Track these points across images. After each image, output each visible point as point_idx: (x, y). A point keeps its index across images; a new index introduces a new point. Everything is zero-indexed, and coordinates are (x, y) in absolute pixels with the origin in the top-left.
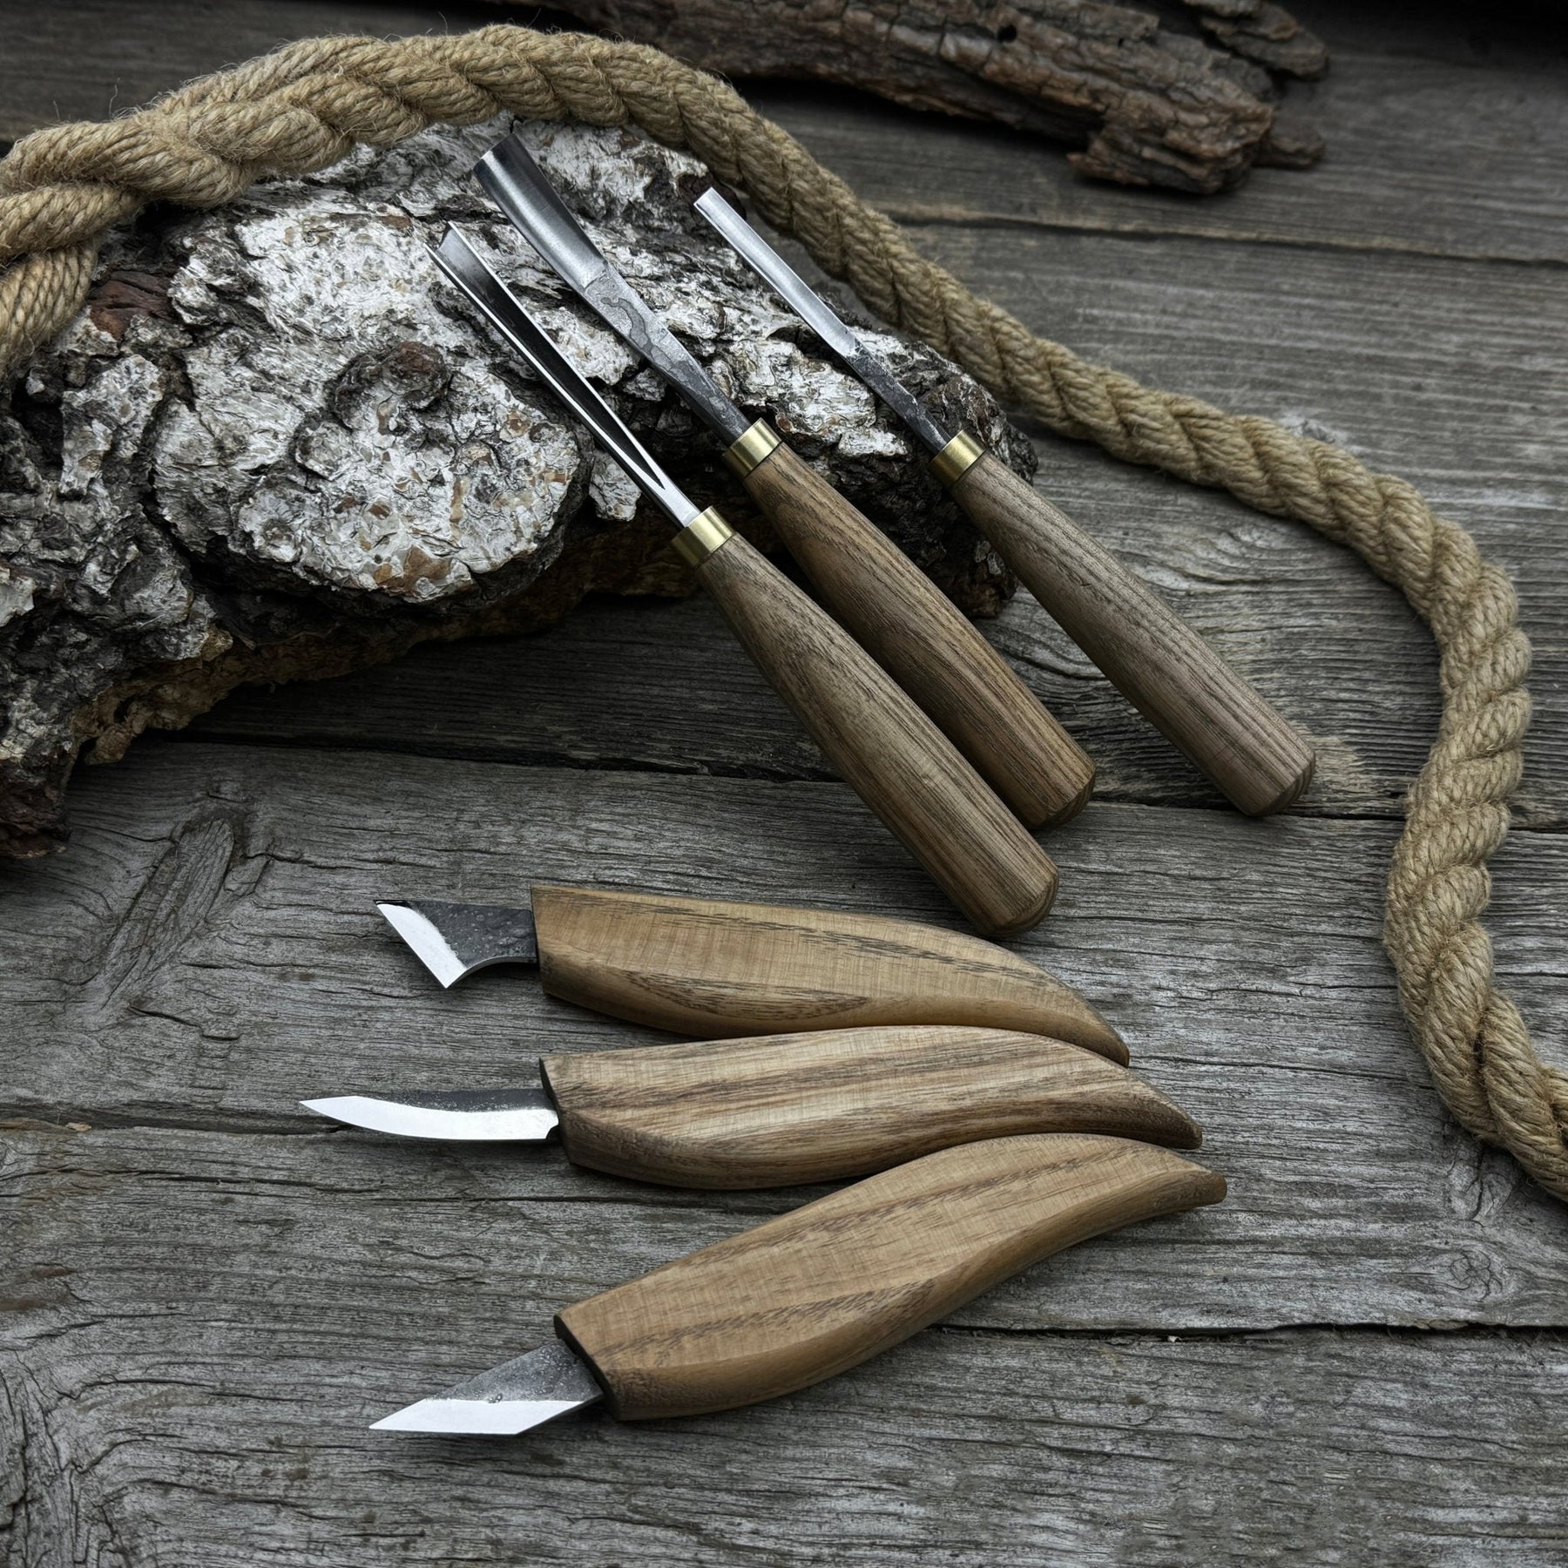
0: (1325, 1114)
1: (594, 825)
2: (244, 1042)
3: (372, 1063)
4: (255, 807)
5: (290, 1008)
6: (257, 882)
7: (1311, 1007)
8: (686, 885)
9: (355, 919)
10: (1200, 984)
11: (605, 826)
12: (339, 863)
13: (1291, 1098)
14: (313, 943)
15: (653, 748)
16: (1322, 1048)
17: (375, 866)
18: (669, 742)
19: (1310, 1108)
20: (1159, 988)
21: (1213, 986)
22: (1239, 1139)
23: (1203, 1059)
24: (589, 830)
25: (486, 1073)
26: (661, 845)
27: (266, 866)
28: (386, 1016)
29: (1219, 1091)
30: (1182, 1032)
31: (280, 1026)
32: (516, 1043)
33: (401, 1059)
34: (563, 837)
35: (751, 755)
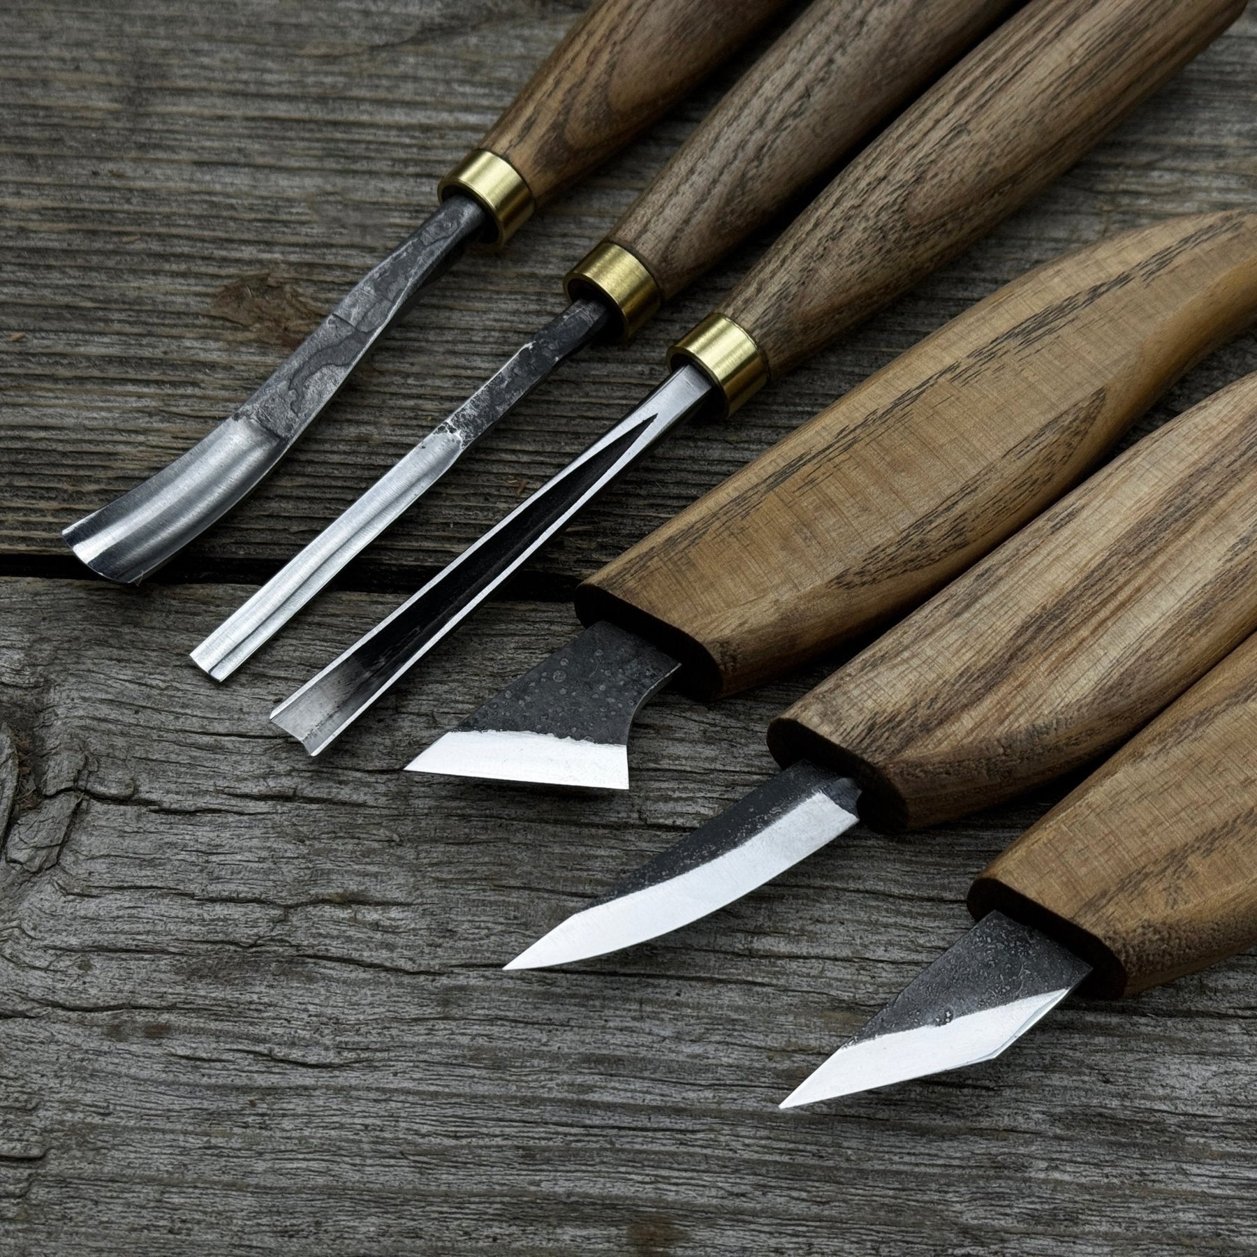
2: (54, 1166)
3: (279, 1202)
4: (53, 696)
5: (132, 1095)
6: (63, 844)
9: (235, 911)
12: (201, 802)
14: (164, 962)
17: (262, 807)
25: (480, 1217)
27: (77, 812)
28: (298, 1105)
31: (114, 1130)
32: (529, 1156)
33: (329, 1192)
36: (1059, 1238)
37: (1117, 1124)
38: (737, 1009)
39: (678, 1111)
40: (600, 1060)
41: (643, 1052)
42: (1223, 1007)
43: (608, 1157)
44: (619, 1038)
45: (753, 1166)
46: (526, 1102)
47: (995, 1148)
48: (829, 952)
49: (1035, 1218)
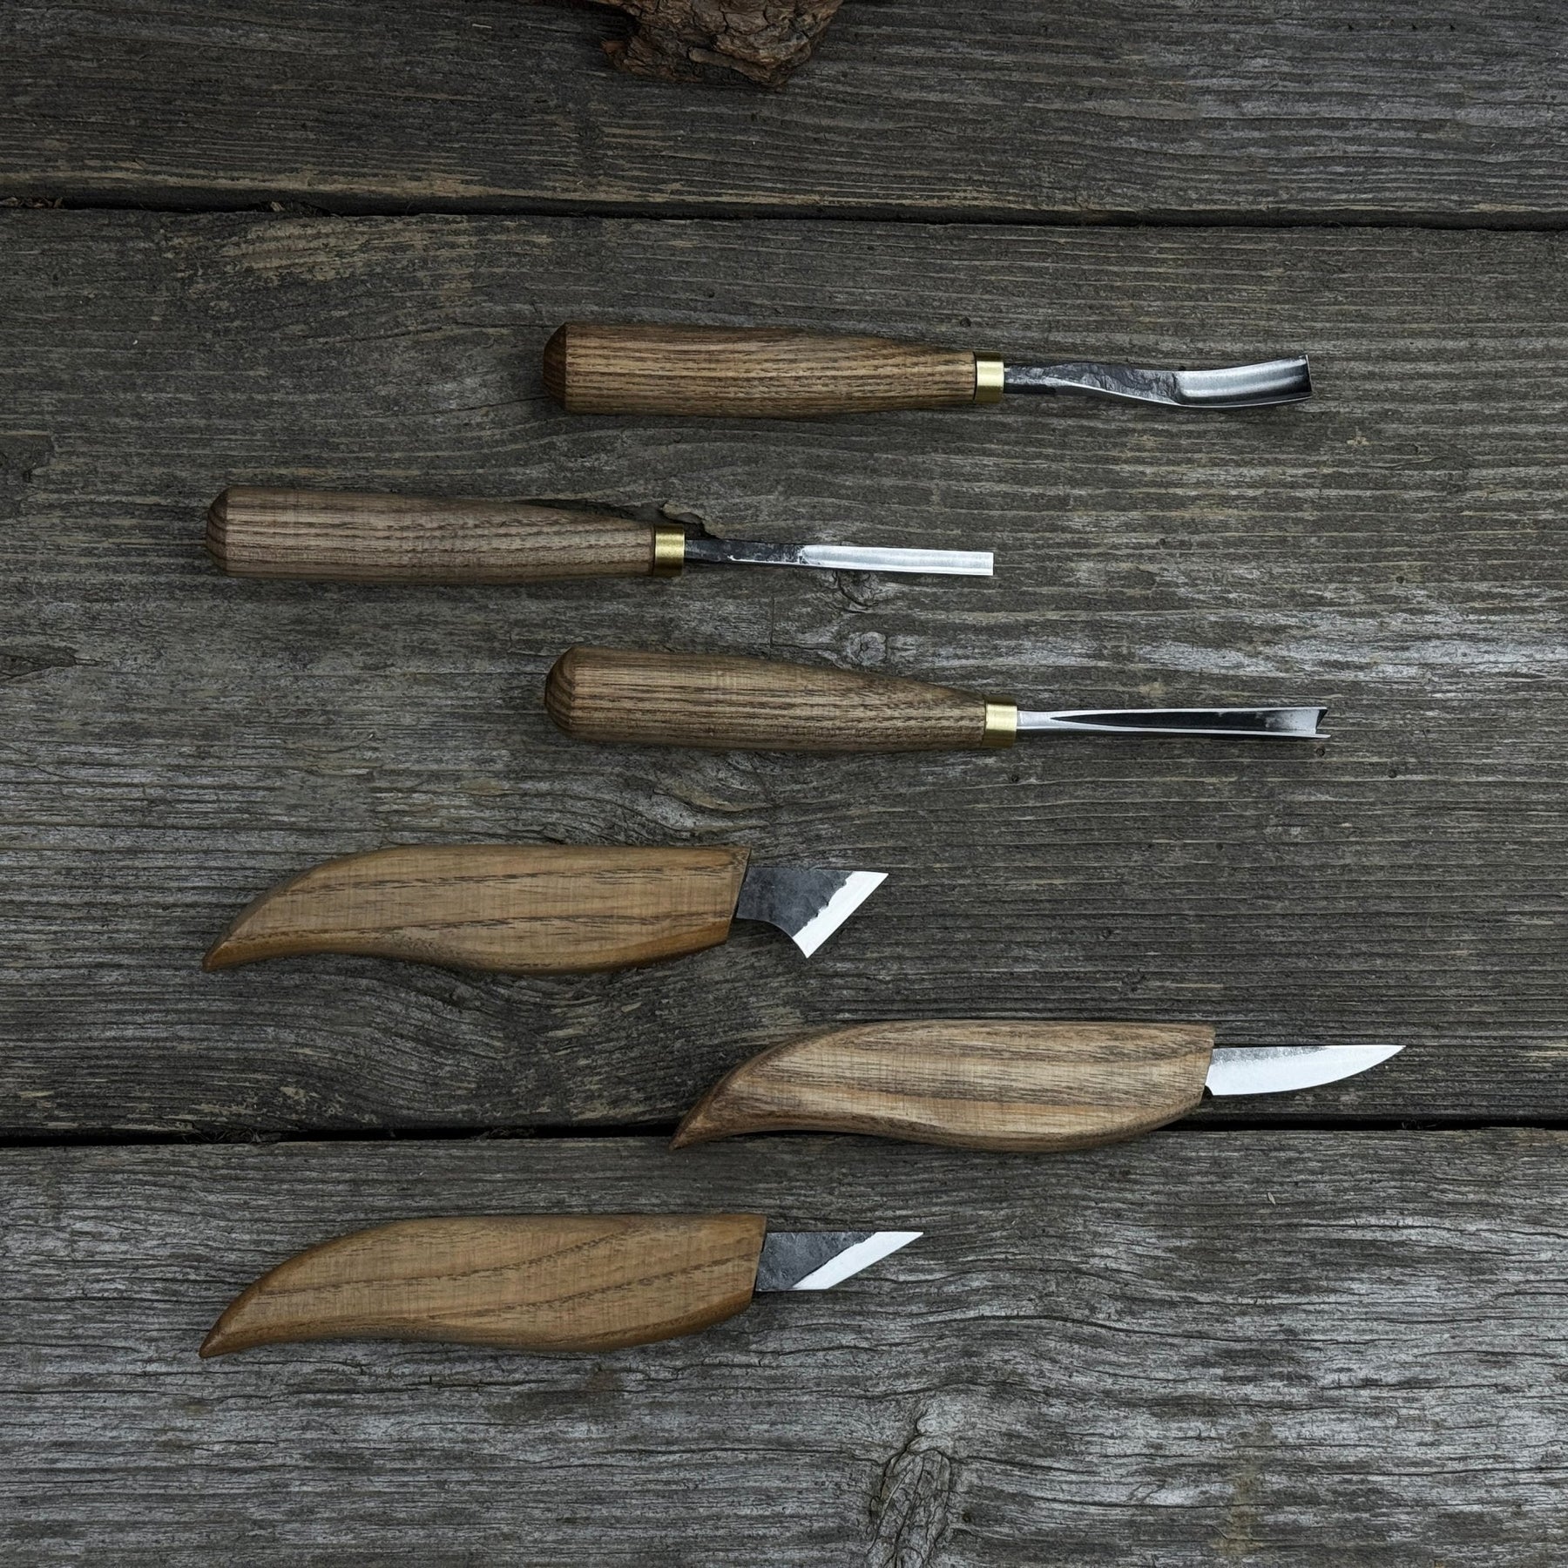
0: (767, 1497)
1: (78, 1226)
7: (767, 1379)
8: (175, 1293)
10: (666, 1363)
11: (88, 1226)
13: (740, 1483)
15: (133, 1110)
16: (773, 1424)
18: (149, 1100)
19: (756, 1491)
20: (629, 1370)
21: (678, 1363)
22: (690, 1532)
23: (663, 1448)
24: (74, 1233)
26: (148, 1244)
29: (676, 1483)
30: (647, 1419)
32: (24, 1501)
34: (49, 1243)
35: (234, 1108)
36: (303, 1522)
37: (339, 1457)
38: (138, 1408)
39: (105, 1471)
40: (61, 1444)
41: (85, 1438)
42: (401, 1385)
43: (67, 1499)
44: (72, 1430)
45: (145, 1497)
46: (21, 1471)
47: (274, 1476)
48: (189, 1369)
49: (291, 1512)
